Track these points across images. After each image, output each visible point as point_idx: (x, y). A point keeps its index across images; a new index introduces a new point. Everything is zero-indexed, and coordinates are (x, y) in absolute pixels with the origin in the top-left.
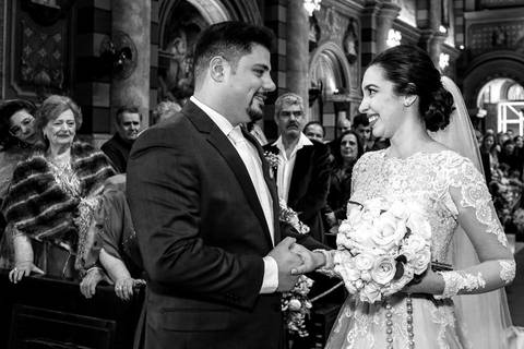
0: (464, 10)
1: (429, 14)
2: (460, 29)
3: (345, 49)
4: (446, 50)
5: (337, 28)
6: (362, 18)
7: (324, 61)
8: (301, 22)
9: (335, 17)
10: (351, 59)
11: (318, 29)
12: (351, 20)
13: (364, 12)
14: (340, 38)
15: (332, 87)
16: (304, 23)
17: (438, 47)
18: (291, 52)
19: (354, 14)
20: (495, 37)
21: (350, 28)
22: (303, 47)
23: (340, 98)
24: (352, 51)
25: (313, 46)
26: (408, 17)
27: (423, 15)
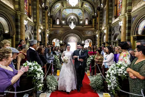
0: (50, 27)
1: (45, 27)
2: (50, 30)
3: (31, 32)
4: (48, 33)
5: (30, 28)
6: (34, 27)
7: (27, 34)
8: (23, 26)
9: (29, 26)
10: (32, 34)
11: (26, 28)
12: (32, 27)
13: (35, 26)
14: (30, 30)
15: (29, 39)
16: (24, 26)
17: (47, 33)
18: (21, 31)
19: (33, 26)
20: (55, 32)
21: (32, 28)
22: (24, 31)
23: (30, 40)
24: (32, 32)
25: (26, 31)
26: (42, 28)
27: (44, 27)
